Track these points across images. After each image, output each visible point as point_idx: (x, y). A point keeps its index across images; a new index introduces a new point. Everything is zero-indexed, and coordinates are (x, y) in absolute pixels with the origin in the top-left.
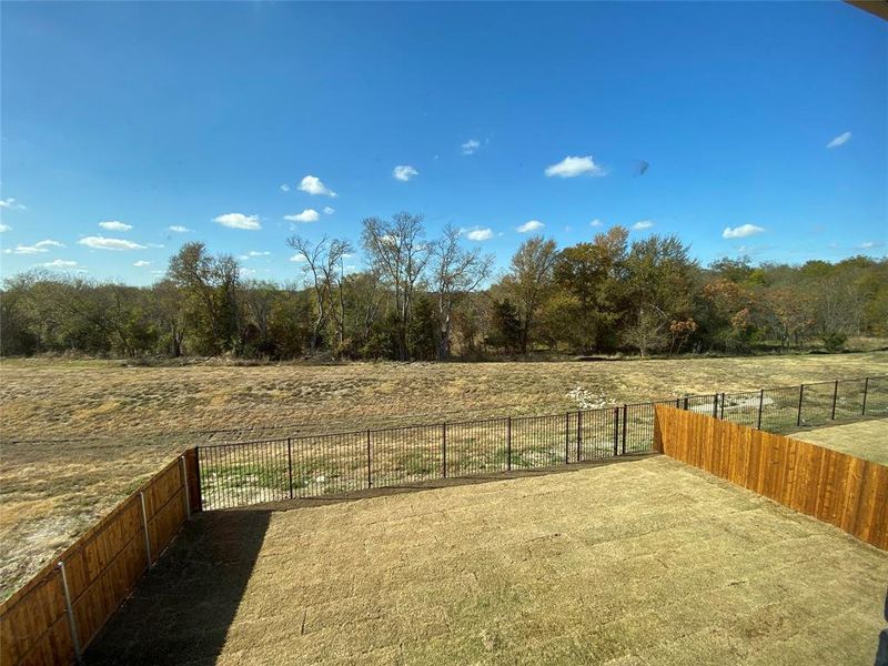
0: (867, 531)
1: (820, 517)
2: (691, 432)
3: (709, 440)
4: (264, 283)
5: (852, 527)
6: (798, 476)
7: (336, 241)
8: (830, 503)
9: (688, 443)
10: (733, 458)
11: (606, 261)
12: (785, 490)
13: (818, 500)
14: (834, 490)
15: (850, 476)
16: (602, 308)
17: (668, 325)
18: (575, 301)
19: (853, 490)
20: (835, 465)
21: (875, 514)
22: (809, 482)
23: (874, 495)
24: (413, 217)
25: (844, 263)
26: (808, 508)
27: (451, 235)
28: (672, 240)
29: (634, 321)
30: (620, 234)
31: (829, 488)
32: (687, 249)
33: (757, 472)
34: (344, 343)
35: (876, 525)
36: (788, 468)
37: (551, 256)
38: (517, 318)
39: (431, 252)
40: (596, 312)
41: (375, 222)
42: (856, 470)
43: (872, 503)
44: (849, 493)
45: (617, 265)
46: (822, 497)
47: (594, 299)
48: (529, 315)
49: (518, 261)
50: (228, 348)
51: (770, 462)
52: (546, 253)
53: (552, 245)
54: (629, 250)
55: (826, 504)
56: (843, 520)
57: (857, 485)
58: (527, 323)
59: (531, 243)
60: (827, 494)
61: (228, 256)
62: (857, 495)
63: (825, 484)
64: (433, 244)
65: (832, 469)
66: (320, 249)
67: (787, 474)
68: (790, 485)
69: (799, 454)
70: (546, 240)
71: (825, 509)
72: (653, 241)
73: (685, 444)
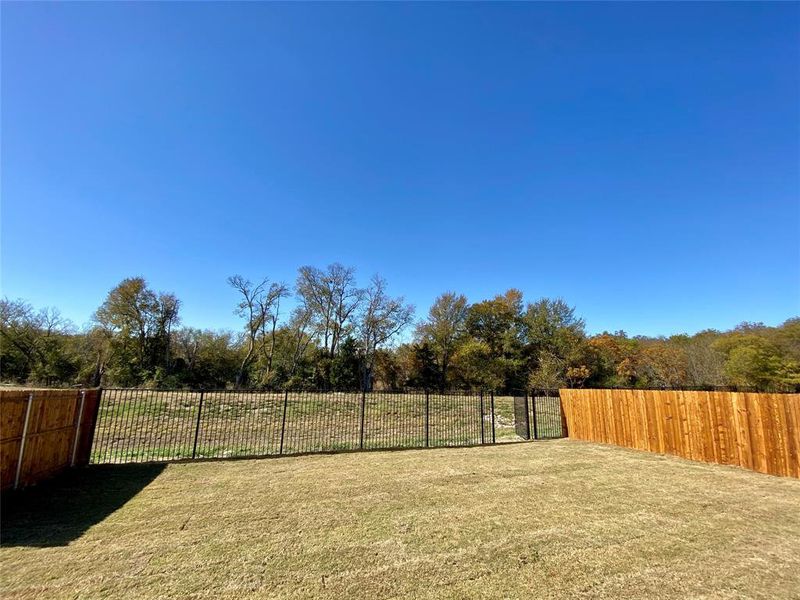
0: (764, 463)
1: (721, 462)
2: (593, 409)
3: (611, 412)
4: (200, 332)
5: (750, 463)
6: (692, 426)
7: (274, 285)
8: (725, 443)
9: (593, 421)
10: (634, 424)
11: (508, 315)
12: (684, 443)
13: (714, 444)
14: (725, 430)
15: (735, 412)
16: (508, 356)
17: (565, 371)
18: (485, 348)
19: (741, 423)
20: (720, 405)
21: (766, 441)
22: (703, 428)
23: (761, 424)
24: (346, 269)
25: (699, 336)
26: (707, 455)
27: (378, 284)
28: (560, 302)
29: (536, 366)
30: (515, 295)
31: (720, 429)
32: (573, 310)
33: (656, 431)
34: (270, 375)
35: (770, 453)
36: (682, 420)
37: (462, 310)
38: (435, 362)
39: (360, 299)
40: (502, 359)
41: (310, 270)
42: (739, 404)
43: (761, 432)
44: (739, 430)
45: (517, 320)
46: (717, 440)
47: (500, 347)
48: (446, 359)
49: (434, 312)
50: (150, 377)
51: (665, 419)
52: (458, 307)
53: (463, 300)
54: (525, 310)
55: (722, 446)
56: (741, 459)
57: (744, 419)
58: (444, 366)
59: (445, 298)
60: (721, 435)
61: (170, 294)
62: (746, 429)
63: (716, 426)
64: (362, 292)
65: (718, 410)
66: (259, 290)
67: (682, 427)
68: (686, 436)
69: (687, 404)
70: (458, 296)
71: (723, 452)
72: (544, 303)
73: (590, 422)
